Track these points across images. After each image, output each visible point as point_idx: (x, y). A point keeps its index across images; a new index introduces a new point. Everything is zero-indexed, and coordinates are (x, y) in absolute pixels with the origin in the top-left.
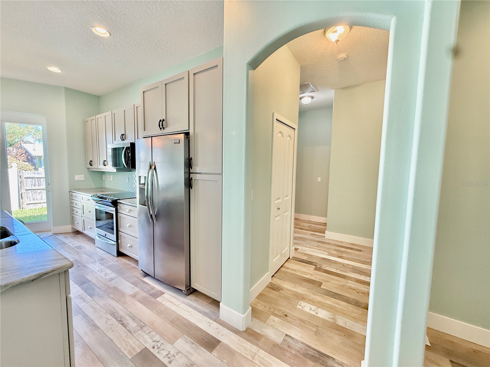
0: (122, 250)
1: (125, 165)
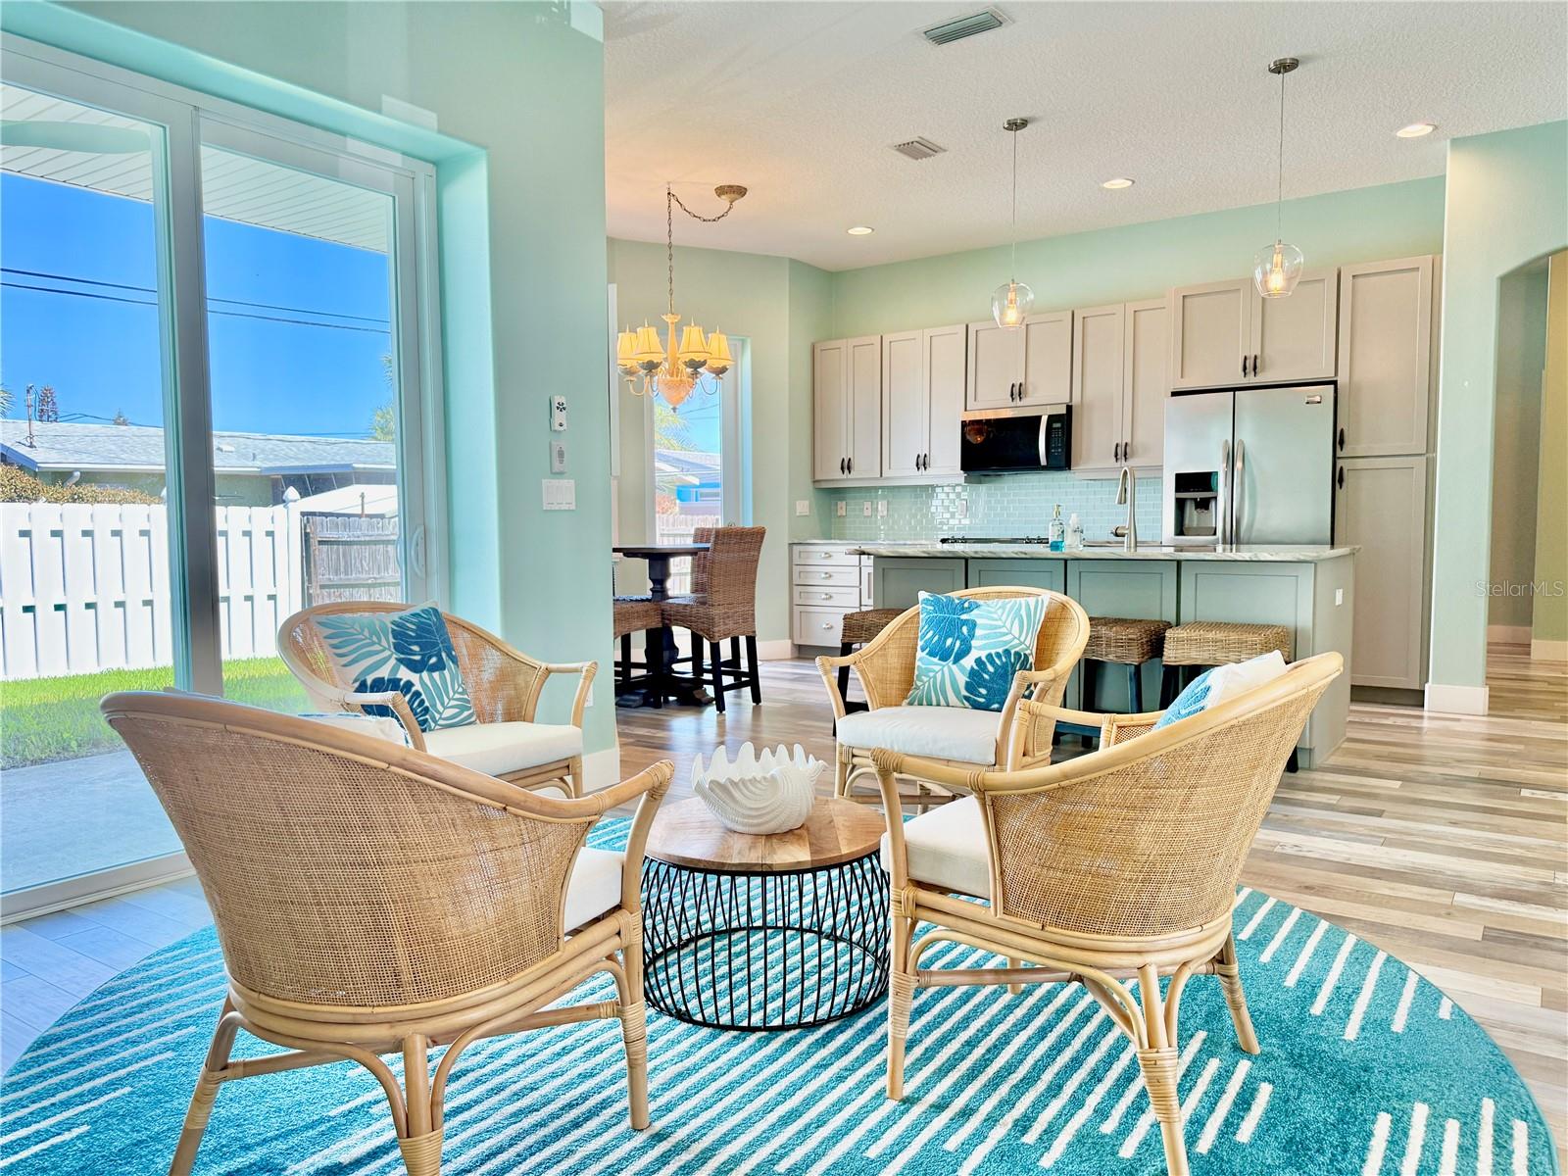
1: (1043, 461)
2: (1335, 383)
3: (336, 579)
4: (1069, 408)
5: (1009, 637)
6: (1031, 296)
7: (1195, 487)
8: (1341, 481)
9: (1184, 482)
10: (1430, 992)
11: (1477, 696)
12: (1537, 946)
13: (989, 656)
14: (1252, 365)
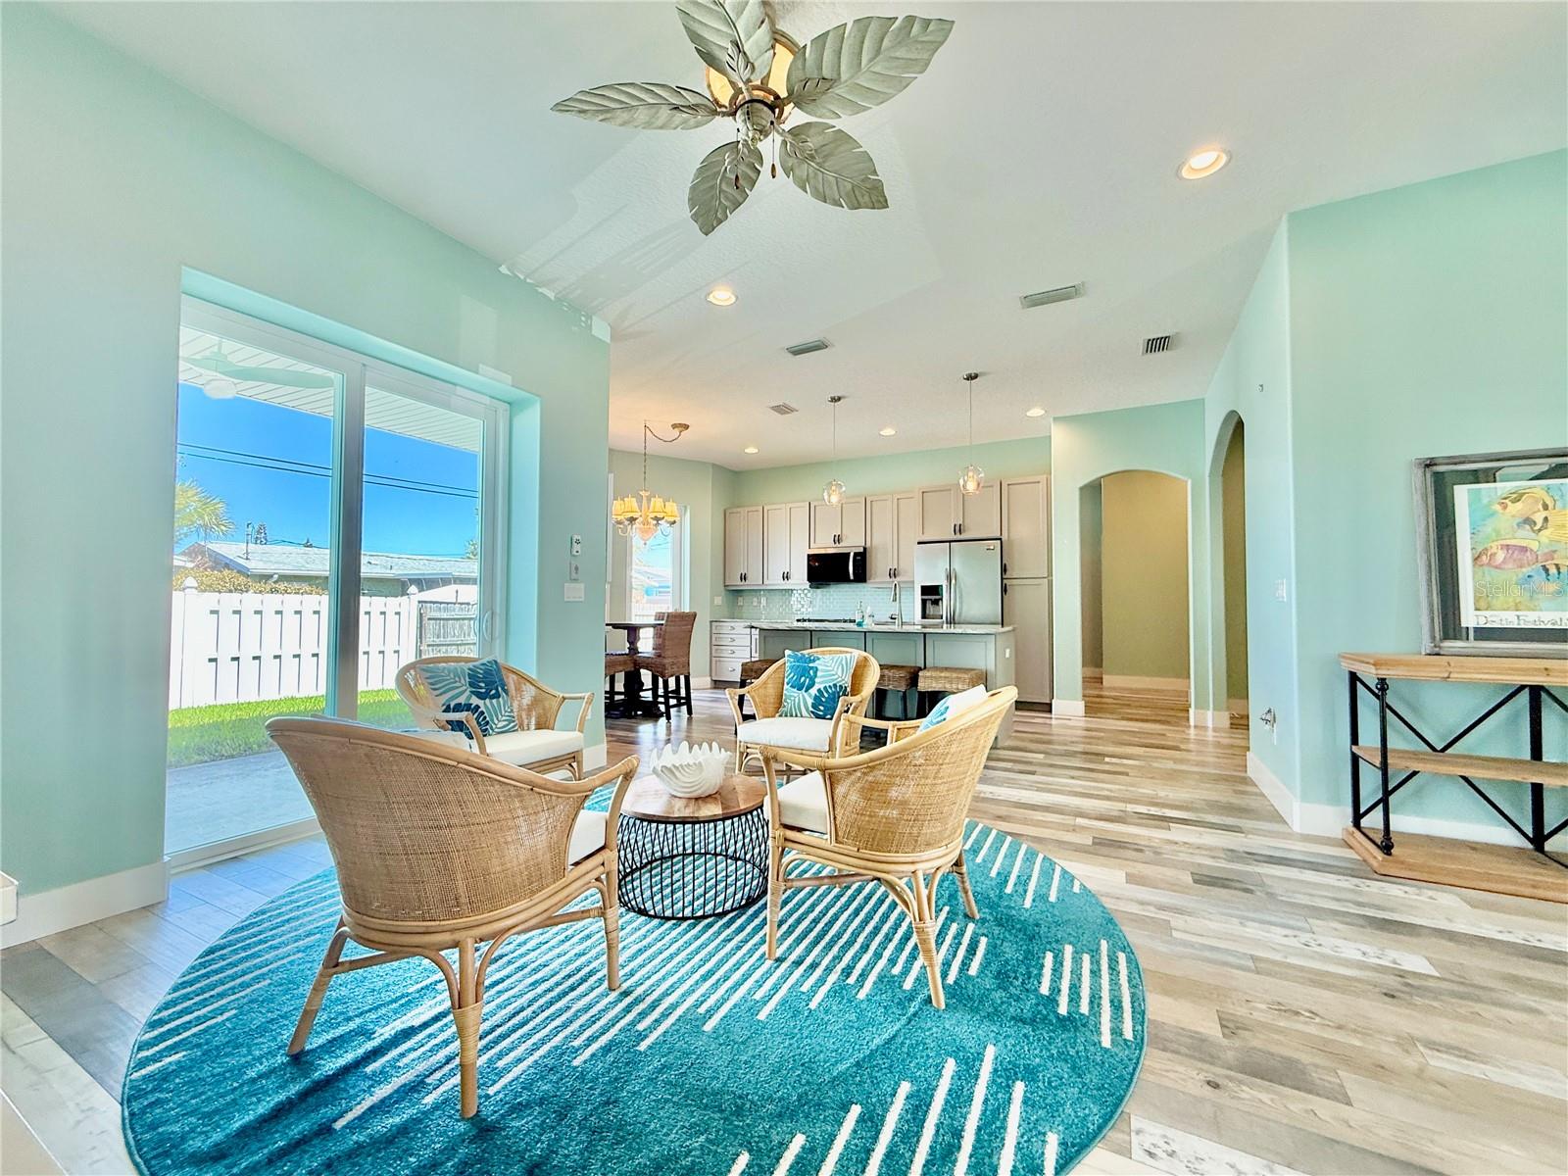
1: (852, 577)
2: (1000, 539)
3: (437, 641)
4: (865, 549)
5: (836, 677)
6: (844, 489)
7: (931, 593)
8: (1006, 591)
9: (926, 590)
10: (1068, 878)
11: (1079, 707)
12: (1120, 847)
13: (825, 688)
14: (958, 529)
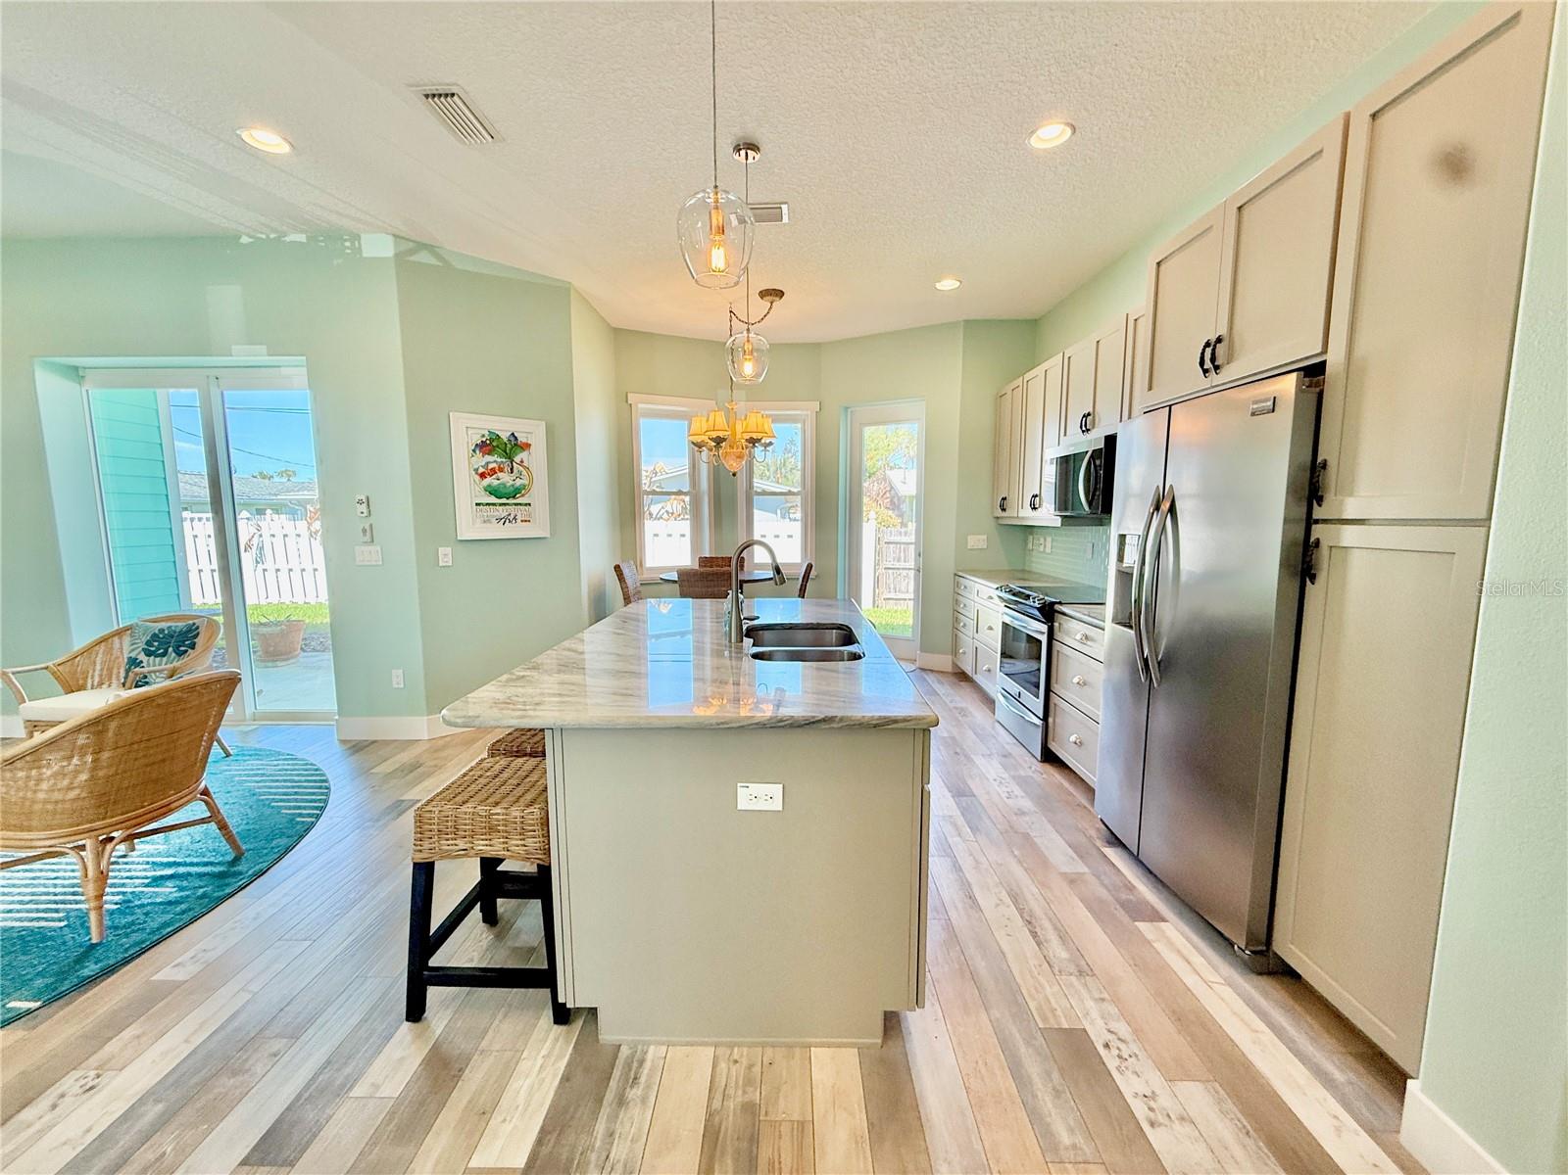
0: (1053, 747)
1: (1085, 505)
